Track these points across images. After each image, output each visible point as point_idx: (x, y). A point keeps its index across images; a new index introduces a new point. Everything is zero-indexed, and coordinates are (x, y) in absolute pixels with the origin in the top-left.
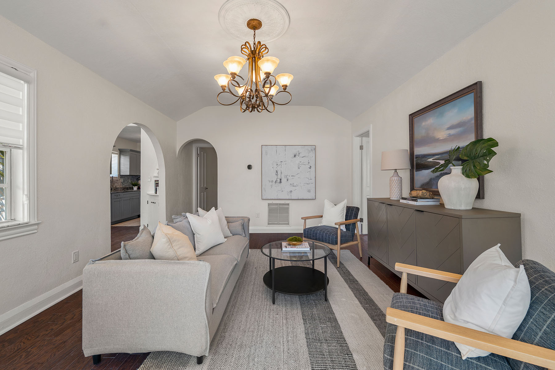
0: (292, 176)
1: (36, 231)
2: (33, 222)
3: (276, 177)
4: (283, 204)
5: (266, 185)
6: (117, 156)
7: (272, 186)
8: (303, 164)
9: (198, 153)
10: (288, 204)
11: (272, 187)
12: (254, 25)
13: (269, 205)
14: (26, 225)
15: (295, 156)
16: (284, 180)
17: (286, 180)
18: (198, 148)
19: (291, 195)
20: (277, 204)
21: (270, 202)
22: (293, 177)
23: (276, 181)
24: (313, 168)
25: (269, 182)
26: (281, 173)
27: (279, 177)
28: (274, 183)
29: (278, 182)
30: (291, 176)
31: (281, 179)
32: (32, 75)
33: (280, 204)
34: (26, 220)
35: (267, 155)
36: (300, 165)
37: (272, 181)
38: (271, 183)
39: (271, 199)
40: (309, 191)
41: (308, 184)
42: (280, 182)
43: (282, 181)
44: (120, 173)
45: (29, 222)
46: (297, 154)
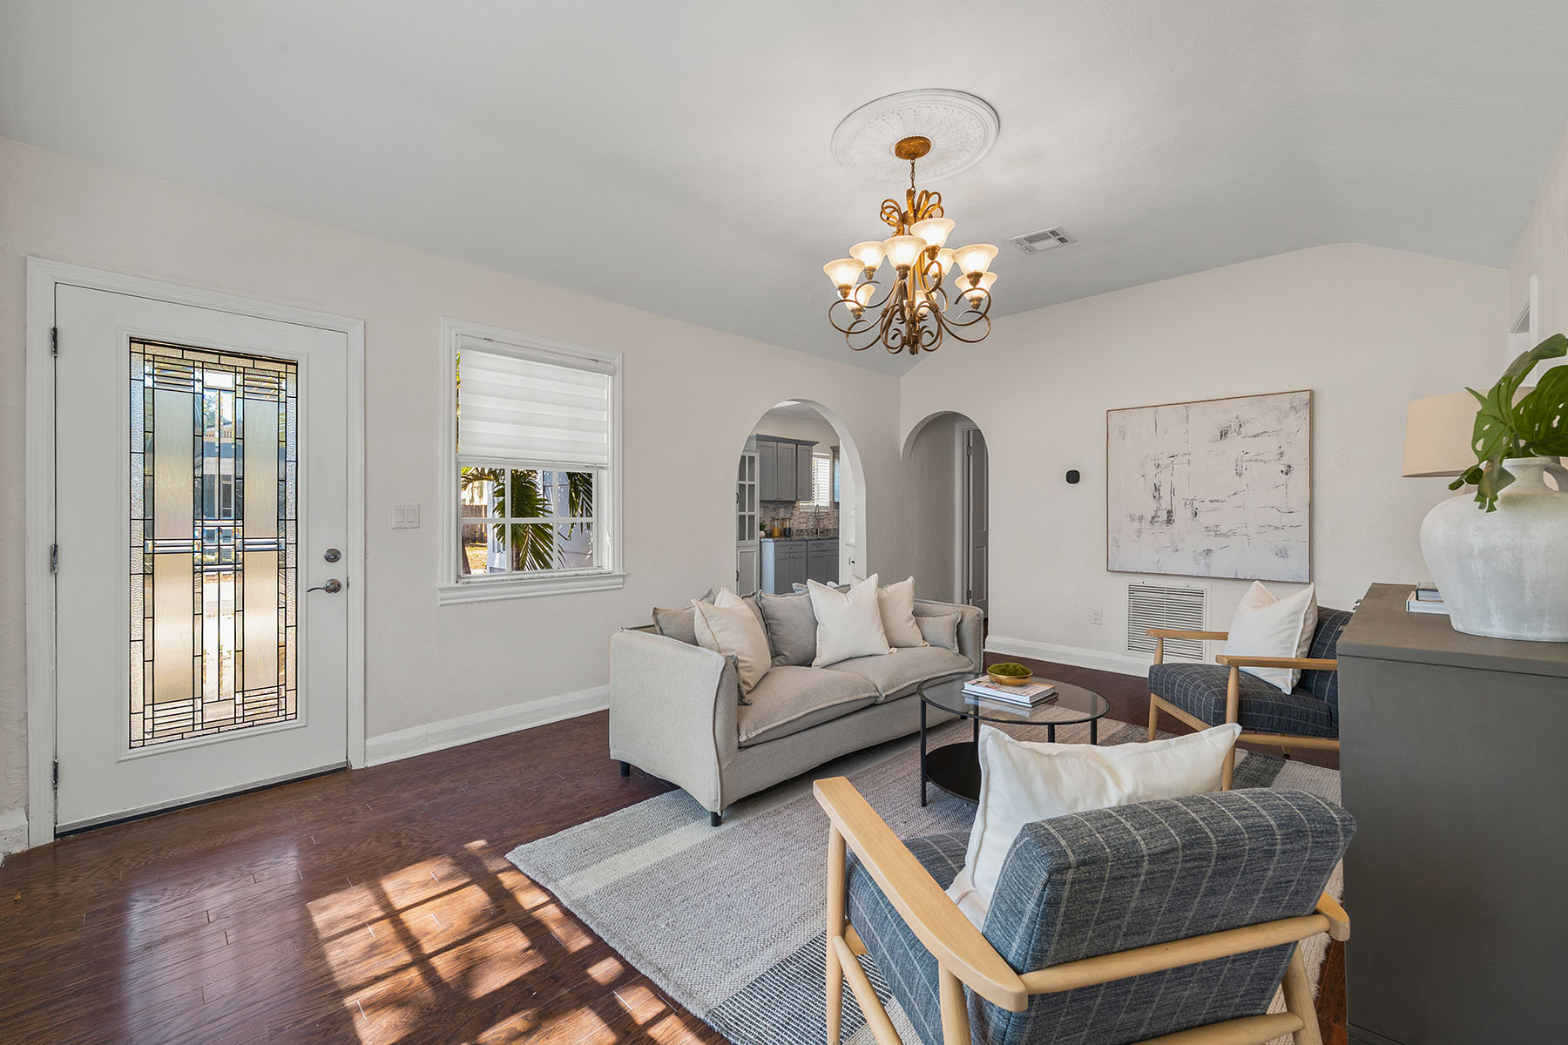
0: (1211, 501)
1: (621, 586)
2: (617, 572)
3: (1154, 505)
4: (1184, 592)
5: (1120, 528)
6: (828, 462)
7: (1139, 532)
8: (1256, 460)
9: (971, 445)
10: (1200, 594)
11: (1139, 537)
12: (913, 149)
13: (1133, 589)
14: (608, 575)
15: (1223, 434)
16: (1181, 515)
17: (1189, 514)
18: (969, 432)
19: (1208, 565)
20: (1160, 590)
21: (1138, 581)
22: (1215, 504)
23: (1153, 518)
24: (1301, 472)
25: (1132, 519)
26: (1173, 492)
27: (1165, 504)
28: (1146, 524)
29: (1160, 520)
30: (1207, 502)
31: (1170, 512)
32: (616, 362)
33: (1171, 591)
34: (611, 569)
35: (1124, 438)
36: (1245, 464)
37: (1141, 518)
38: (1136, 525)
39: (1136, 573)
40: (1282, 554)
41: (1277, 528)
42: (1169, 521)
43: (1175, 516)
44: (833, 498)
45: (614, 571)
46: (1233, 428)
